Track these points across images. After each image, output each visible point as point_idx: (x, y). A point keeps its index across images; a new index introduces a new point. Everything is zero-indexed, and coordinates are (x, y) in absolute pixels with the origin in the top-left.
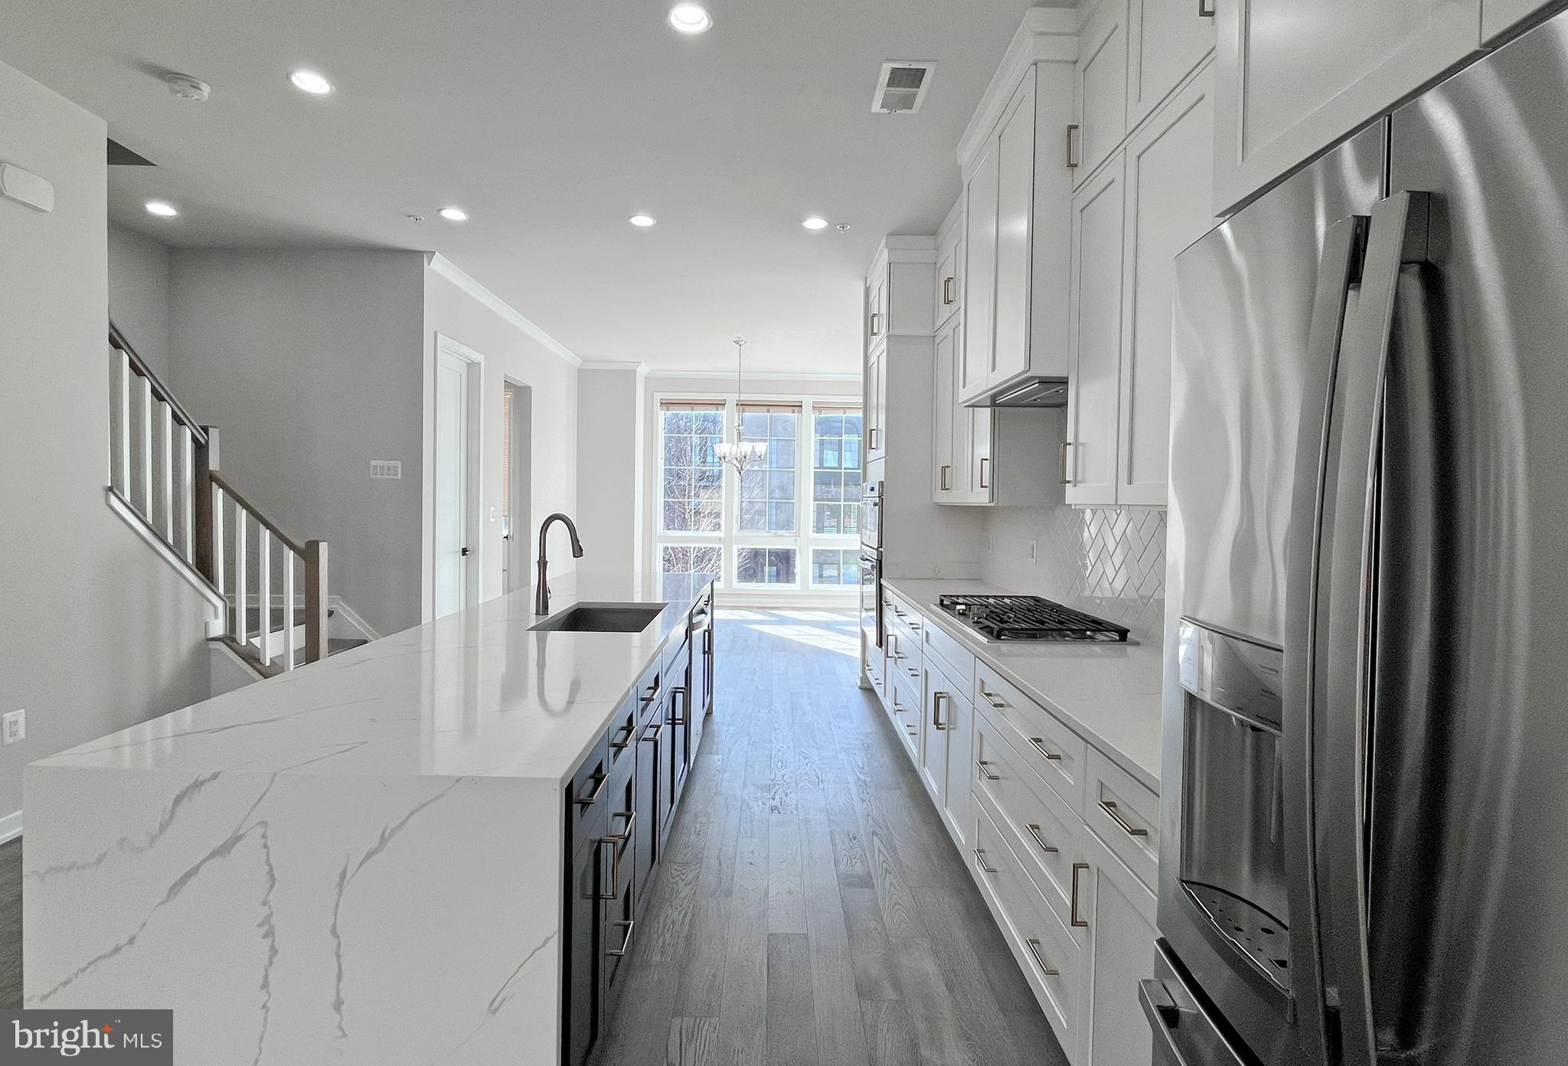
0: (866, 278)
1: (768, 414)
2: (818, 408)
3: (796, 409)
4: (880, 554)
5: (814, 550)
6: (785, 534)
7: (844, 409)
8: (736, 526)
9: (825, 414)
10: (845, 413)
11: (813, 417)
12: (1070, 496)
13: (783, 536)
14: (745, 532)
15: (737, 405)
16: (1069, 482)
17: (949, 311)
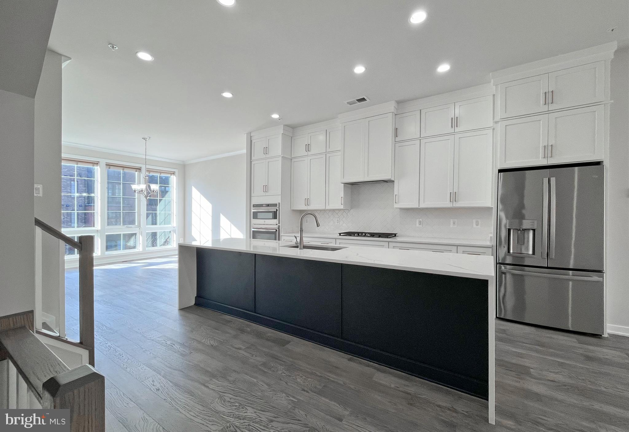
0: (250, 133)
2: (148, 170)
3: (138, 170)
4: (279, 226)
7: (160, 172)
12: (396, 206)
13: (131, 227)
14: (110, 227)
15: (106, 165)
16: (396, 203)
17: (306, 153)
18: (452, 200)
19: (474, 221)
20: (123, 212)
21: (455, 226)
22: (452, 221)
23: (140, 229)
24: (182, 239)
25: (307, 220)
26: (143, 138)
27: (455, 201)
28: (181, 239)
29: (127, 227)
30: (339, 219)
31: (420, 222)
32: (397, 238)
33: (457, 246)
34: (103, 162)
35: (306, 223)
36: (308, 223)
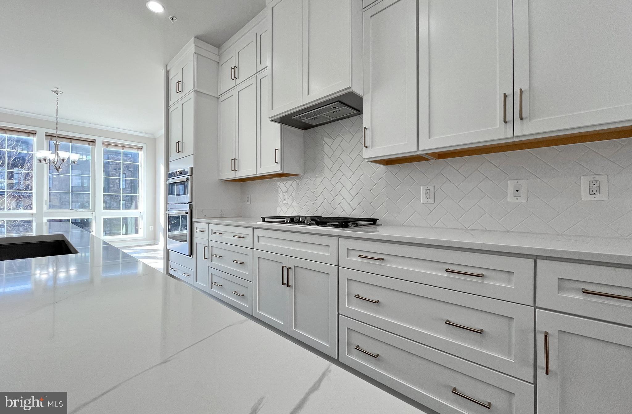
0: (167, 65)
1: (71, 143)
2: (106, 144)
3: (91, 143)
4: (191, 206)
5: (104, 219)
6: (84, 210)
7: (123, 147)
8: (45, 208)
9: (110, 149)
10: (123, 149)
11: (103, 149)
12: (368, 154)
13: (82, 211)
14: (53, 210)
15: (45, 135)
16: (367, 147)
17: (233, 83)
18: (509, 118)
19: (584, 181)
20: (71, 193)
21: (522, 199)
22: (510, 186)
23: (92, 213)
24: (152, 226)
25: (248, 198)
26: (52, 90)
27: (522, 119)
28: (150, 227)
29: (76, 211)
30: (286, 193)
31: (428, 192)
32: (378, 228)
33: (535, 258)
34: (41, 132)
35: (247, 203)
36: (249, 203)
